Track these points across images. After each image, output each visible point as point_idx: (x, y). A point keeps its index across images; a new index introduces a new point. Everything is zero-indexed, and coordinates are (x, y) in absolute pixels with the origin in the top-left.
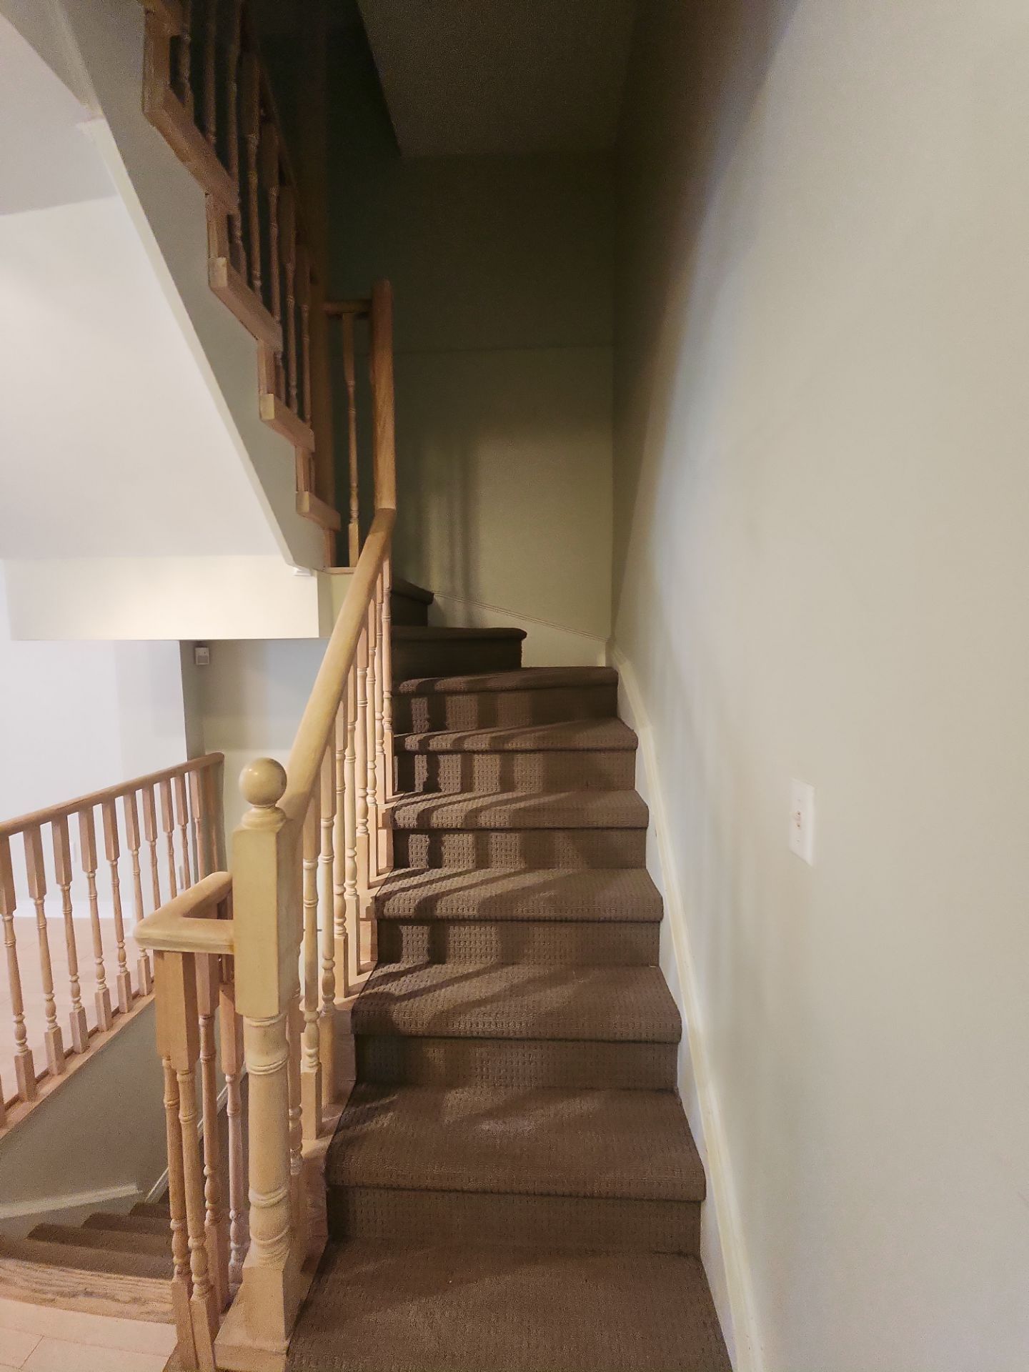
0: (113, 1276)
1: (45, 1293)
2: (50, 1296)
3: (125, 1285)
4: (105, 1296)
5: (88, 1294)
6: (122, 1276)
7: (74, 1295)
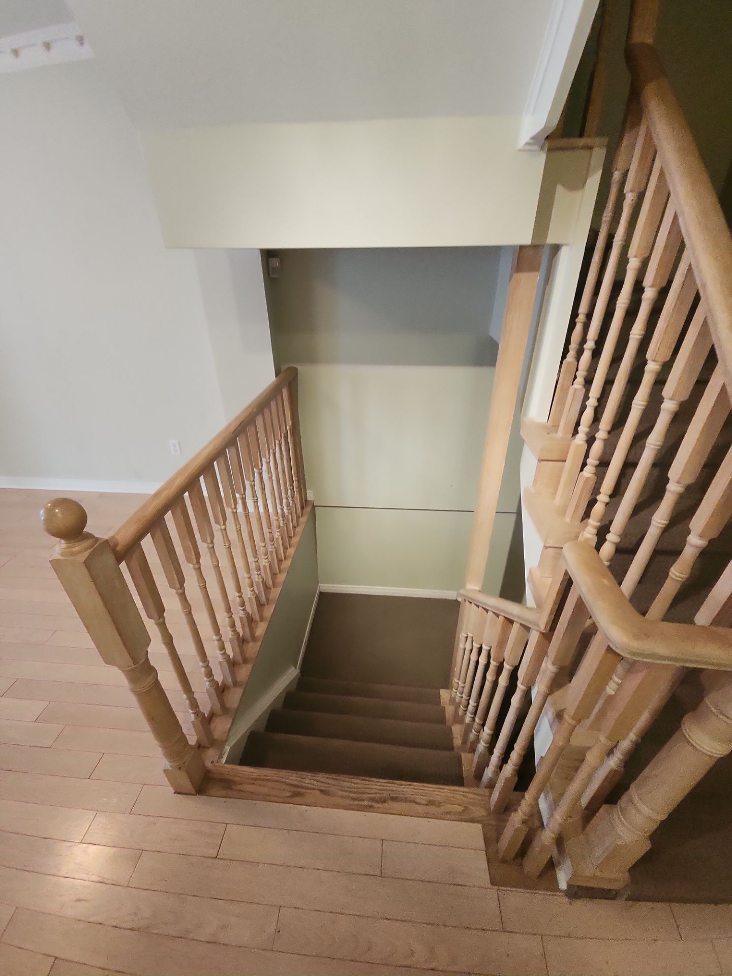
0: (404, 783)
1: (363, 800)
2: (366, 803)
3: (417, 791)
4: (406, 800)
5: (394, 799)
6: (409, 783)
7: (384, 801)
